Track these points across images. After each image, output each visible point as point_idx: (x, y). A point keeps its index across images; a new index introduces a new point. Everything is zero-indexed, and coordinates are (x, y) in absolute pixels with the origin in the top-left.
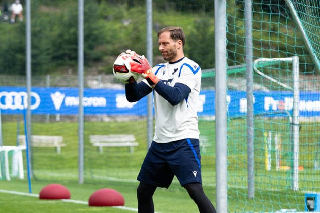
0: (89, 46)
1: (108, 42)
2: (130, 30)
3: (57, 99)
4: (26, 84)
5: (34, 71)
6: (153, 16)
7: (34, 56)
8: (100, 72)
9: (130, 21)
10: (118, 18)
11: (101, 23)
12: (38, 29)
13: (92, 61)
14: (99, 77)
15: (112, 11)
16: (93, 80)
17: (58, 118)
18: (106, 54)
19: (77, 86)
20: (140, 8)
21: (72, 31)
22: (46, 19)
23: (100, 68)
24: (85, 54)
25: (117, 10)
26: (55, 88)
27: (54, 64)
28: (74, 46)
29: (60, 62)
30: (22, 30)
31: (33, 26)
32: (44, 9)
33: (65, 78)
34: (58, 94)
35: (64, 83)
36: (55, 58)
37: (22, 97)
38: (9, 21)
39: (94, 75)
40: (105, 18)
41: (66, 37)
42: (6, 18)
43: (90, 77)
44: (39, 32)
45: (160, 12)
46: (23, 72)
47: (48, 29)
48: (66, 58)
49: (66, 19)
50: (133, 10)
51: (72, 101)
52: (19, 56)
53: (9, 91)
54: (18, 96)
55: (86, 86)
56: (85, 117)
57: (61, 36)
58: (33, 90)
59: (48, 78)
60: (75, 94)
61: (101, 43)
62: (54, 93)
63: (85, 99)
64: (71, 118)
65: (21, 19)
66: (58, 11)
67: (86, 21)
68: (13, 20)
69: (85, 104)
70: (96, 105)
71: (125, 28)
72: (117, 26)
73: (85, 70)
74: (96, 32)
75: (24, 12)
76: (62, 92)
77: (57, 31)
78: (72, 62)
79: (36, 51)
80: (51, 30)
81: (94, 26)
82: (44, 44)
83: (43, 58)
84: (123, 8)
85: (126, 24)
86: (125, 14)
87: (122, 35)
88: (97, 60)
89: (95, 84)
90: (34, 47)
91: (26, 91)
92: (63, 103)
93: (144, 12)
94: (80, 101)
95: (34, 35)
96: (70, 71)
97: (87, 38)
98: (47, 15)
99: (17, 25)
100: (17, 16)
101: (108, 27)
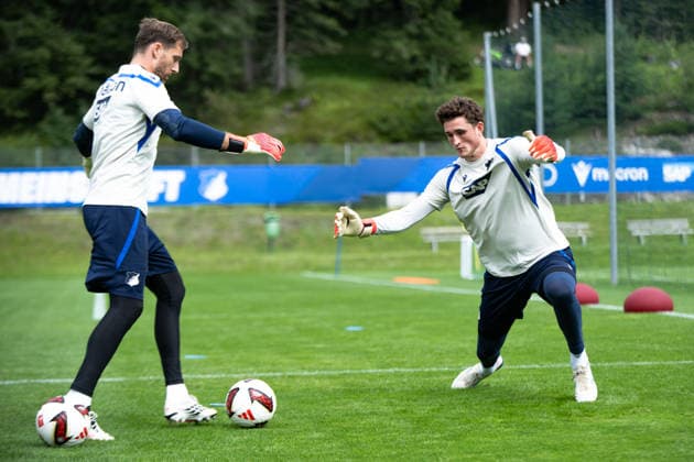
0: (622, 99)
1: (649, 92)
2: (681, 72)
3: (582, 172)
7: (546, 114)
8: (639, 134)
9: (679, 62)
10: (665, 59)
11: (640, 65)
12: (552, 76)
13: (628, 118)
14: (638, 140)
15: (655, 49)
16: (628, 144)
17: (582, 197)
18: (647, 108)
19: (607, 153)
21: (600, 78)
22: (564, 63)
23: (640, 128)
24: (617, 108)
25: (661, 47)
26: (577, 156)
27: (576, 124)
28: (602, 99)
29: (583, 120)
30: (530, 78)
31: (545, 73)
32: (561, 49)
33: (591, 144)
34: (581, 164)
35: (589, 150)
36: (577, 116)
39: (630, 137)
40: (645, 59)
41: (592, 86)
42: (508, 62)
44: (555, 81)
47: (567, 75)
48: (592, 115)
49: (591, 62)
50: (685, 47)
51: (601, 174)
52: (527, 114)
55: (619, 151)
57: (584, 85)
60: (604, 164)
61: (641, 95)
62: (576, 162)
64: (602, 199)
65: (529, 63)
66: (581, 52)
67: (617, 64)
68: (518, 65)
70: (634, 178)
71: (674, 73)
72: (661, 70)
73: (617, 131)
74: (633, 80)
75: (533, 55)
76: (587, 162)
77: (578, 79)
78: (600, 122)
79: (550, 108)
80: (571, 78)
81: (629, 70)
82: (562, 97)
83: (562, 115)
84: (670, 45)
85: (675, 67)
86: (673, 52)
87: (670, 82)
88: (636, 117)
89: (632, 150)
90: (546, 100)
95: (546, 84)
96: (598, 133)
97: (619, 88)
98: (564, 57)
99: (523, 73)
101: (650, 71)
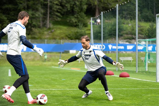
0: (119, 32)
1: (125, 30)
2: (131, 27)
3: (110, 47)
4: (101, 42)
5: (103, 39)
6: (138, 23)
7: (103, 34)
8: (122, 39)
9: (131, 24)
10: (128, 24)
11: (123, 25)
12: (104, 27)
13: (120, 36)
14: (122, 40)
15: (126, 21)
16: (120, 41)
17: (110, 52)
18: (124, 34)
19: (116, 43)
20: (134, 21)
21: (114, 27)
22: (107, 24)
23: (122, 38)
24: (118, 34)
25: (127, 21)
26: (109, 43)
27: (109, 37)
28: (115, 32)
29: (111, 36)
31: (103, 26)
32: (106, 21)
33: (112, 41)
34: (110, 45)
35: (112, 42)
36: (109, 35)
37: (100, 46)
38: (96, 24)
39: (120, 40)
40: (124, 24)
41: (113, 29)
42: (95, 23)
43: (119, 40)
44: (105, 27)
45: (139, 22)
46: (100, 39)
47: (107, 27)
48: (113, 35)
49: (113, 24)
50: (132, 21)
51: (114, 47)
52: (99, 34)
53: (96, 44)
54: (99, 46)
55: (118, 43)
56: (118, 52)
57: (111, 29)
58: (103, 44)
59: (107, 41)
60: (115, 45)
61: (123, 31)
62: (109, 45)
63: (118, 47)
64: (114, 52)
65: (100, 24)
66: (110, 22)
67: (119, 24)
68: (97, 24)
69: (118, 48)
70: (121, 48)
71: (129, 26)
72: (127, 26)
73: (118, 38)
74: (121, 28)
75: (101, 22)
76: (111, 45)
77: (110, 27)
78: (114, 36)
79: (104, 33)
80: (108, 27)
81: (120, 26)
82: (106, 31)
83: (106, 35)
84: (129, 21)
85: (130, 25)
86: (130, 22)
87: (129, 28)
88: (122, 36)
89: (121, 42)
90: (103, 32)
91: (101, 44)
92: (112, 48)
93: (135, 22)
94: (117, 47)
95: (103, 28)
96: (114, 39)
97: (119, 29)
98: (107, 23)
99: (99, 26)
100: (99, 23)
101: (125, 26)
